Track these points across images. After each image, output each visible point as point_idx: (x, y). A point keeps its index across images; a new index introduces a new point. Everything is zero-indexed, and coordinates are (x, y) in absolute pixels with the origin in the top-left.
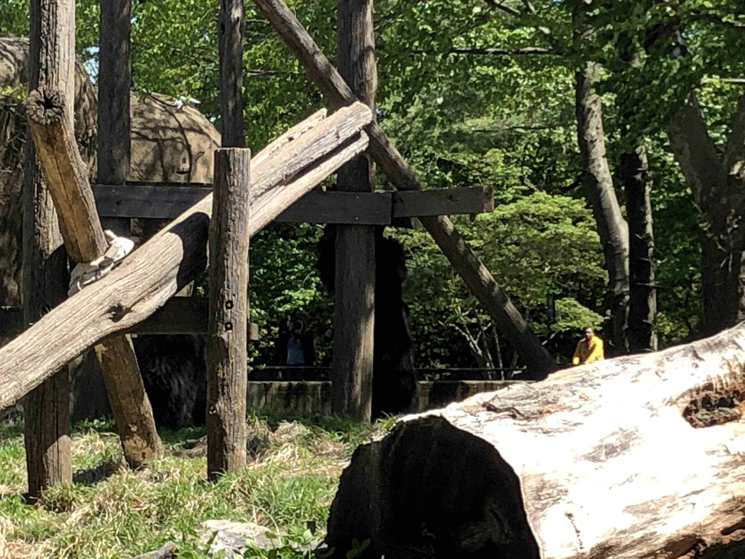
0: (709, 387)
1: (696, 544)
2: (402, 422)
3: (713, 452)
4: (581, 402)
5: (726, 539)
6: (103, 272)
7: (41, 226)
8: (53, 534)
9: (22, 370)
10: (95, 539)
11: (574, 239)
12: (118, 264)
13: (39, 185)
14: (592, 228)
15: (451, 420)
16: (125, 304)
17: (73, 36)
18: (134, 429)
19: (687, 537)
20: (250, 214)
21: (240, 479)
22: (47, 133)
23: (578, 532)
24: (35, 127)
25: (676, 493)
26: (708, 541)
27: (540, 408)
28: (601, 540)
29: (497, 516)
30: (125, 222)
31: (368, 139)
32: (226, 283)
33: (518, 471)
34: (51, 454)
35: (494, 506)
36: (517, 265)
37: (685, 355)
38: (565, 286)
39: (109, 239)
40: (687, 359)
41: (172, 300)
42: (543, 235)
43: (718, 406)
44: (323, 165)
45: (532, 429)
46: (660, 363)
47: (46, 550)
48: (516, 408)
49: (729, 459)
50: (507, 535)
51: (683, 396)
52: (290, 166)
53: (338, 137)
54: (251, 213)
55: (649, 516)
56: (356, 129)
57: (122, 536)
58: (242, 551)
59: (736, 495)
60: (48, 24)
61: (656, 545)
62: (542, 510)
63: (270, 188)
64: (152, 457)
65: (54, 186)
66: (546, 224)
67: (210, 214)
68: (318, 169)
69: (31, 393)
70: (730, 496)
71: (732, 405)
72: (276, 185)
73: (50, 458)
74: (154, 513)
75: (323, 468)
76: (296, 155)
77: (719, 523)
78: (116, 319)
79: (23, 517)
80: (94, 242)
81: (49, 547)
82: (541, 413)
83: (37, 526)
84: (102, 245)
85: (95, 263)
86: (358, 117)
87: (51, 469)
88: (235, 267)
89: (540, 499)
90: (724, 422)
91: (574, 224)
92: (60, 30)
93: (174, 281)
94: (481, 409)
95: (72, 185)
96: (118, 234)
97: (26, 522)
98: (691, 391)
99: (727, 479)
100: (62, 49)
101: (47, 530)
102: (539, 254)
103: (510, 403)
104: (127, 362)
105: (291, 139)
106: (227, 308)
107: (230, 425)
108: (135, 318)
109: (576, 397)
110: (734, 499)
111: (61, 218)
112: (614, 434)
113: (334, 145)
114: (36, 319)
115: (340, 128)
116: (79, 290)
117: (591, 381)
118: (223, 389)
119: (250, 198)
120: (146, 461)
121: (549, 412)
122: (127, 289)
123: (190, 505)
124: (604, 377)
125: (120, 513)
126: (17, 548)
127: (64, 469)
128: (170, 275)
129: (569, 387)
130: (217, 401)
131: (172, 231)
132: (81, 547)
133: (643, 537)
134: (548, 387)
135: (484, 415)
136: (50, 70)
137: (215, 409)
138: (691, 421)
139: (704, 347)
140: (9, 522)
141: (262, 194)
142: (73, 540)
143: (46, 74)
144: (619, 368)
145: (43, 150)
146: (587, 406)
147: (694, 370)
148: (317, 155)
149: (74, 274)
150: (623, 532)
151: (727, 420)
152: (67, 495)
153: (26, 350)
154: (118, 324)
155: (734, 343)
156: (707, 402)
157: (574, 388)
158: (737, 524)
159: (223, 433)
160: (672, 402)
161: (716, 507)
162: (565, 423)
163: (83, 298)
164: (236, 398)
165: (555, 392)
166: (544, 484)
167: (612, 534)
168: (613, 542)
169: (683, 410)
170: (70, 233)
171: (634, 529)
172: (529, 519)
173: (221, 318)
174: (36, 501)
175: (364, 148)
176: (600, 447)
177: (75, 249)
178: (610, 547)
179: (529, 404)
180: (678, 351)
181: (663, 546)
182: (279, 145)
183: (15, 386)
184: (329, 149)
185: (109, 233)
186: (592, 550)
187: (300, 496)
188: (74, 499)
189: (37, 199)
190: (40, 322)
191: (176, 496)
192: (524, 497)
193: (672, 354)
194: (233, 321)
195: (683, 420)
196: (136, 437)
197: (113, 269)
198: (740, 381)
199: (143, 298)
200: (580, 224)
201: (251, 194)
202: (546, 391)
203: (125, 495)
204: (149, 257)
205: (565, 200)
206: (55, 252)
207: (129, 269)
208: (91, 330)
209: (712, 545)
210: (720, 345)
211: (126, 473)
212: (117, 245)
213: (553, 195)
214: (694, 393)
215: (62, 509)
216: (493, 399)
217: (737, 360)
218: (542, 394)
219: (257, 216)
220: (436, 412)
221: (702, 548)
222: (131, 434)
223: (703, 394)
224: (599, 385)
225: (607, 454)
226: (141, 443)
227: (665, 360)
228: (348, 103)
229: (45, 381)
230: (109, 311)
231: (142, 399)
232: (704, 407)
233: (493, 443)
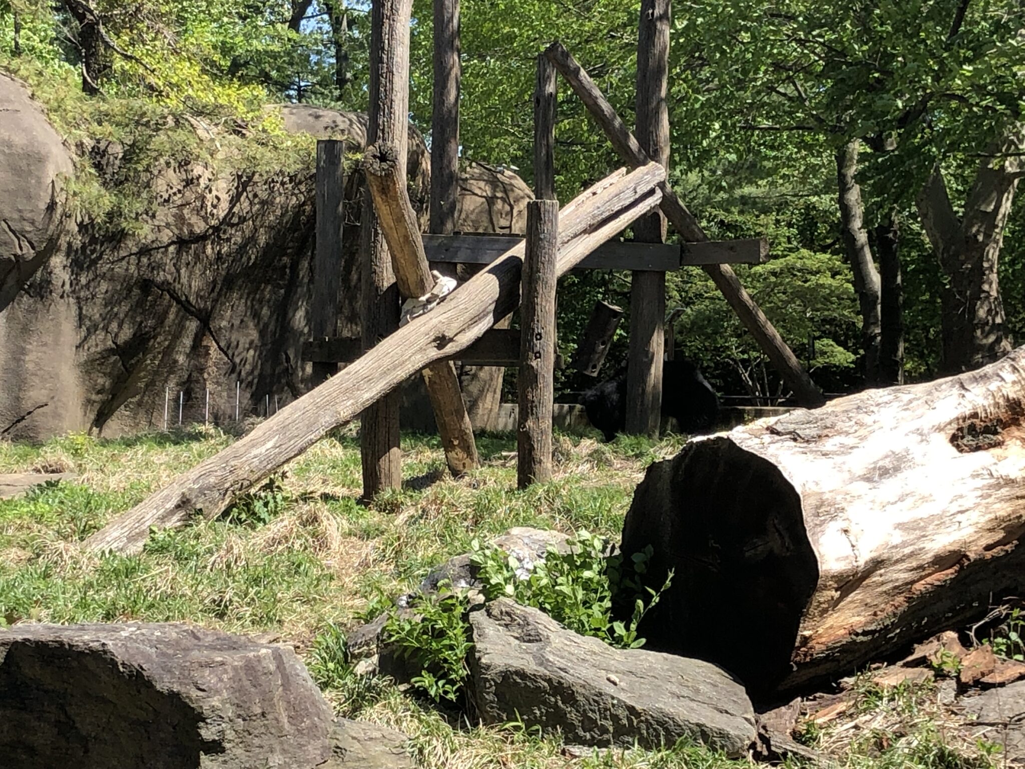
0: (975, 415)
1: (961, 559)
2: (692, 442)
3: (978, 475)
4: (856, 428)
5: (988, 555)
6: (429, 307)
7: (376, 265)
8: (382, 533)
9: (358, 390)
10: (418, 539)
11: (833, 288)
12: (443, 299)
13: (376, 230)
14: (848, 281)
15: (737, 442)
16: (449, 334)
17: (407, 100)
18: (456, 443)
19: (953, 553)
20: (558, 259)
21: (546, 488)
22: (382, 183)
23: (853, 546)
24: (372, 178)
25: (944, 512)
26: (972, 556)
27: (819, 432)
28: (874, 555)
29: (778, 531)
30: (451, 267)
31: (661, 195)
32: (536, 318)
33: (798, 490)
34: (384, 462)
35: (776, 521)
36: (783, 311)
37: (953, 386)
38: (823, 329)
39: (435, 278)
40: (954, 389)
41: (490, 331)
42: (807, 285)
43: (982, 433)
44: (622, 217)
45: (812, 451)
46: (930, 393)
47: (375, 548)
48: (798, 431)
49: (992, 481)
50: (788, 549)
51: (950, 423)
52: (594, 217)
53: (636, 192)
54: (558, 257)
55: (918, 533)
56: (651, 185)
57: (442, 537)
58: (545, 555)
59: (998, 514)
60: (385, 90)
61: (924, 560)
62: (820, 525)
63: (576, 236)
64: (471, 467)
65: (388, 231)
66: (809, 277)
67: (523, 258)
68: (617, 220)
69: (366, 410)
70: (992, 516)
71: (996, 433)
72: (580, 234)
73: (382, 466)
74: (470, 517)
75: (618, 480)
76: (598, 208)
77: (983, 539)
78: (440, 347)
79: (357, 518)
80: (422, 280)
81: (377, 545)
82: (820, 437)
83: (369, 526)
84: (429, 283)
85: (423, 298)
86: (654, 175)
87: (383, 475)
88: (544, 304)
89: (818, 516)
90: (989, 448)
91: (833, 277)
92: (396, 95)
93: (491, 315)
94: (764, 432)
95: (404, 230)
96: (444, 274)
97: (360, 521)
98: (958, 419)
99: (990, 500)
100: (397, 112)
101: (377, 529)
102: (803, 302)
103: (791, 427)
104: (450, 385)
105: (594, 194)
106: (537, 339)
107: (538, 441)
108: (456, 346)
109: (852, 423)
110: (996, 519)
111: (394, 258)
112: (887, 457)
113: (632, 200)
114: (371, 345)
115: (638, 184)
116: (408, 322)
117: (866, 408)
118: (532, 410)
119: (558, 244)
120: (465, 471)
121: (827, 436)
122: (450, 321)
123: (501, 512)
124: (878, 405)
125: (440, 516)
126: (351, 545)
127: (395, 476)
128: (488, 310)
129: (846, 414)
130: (526, 421)
131: (490, 272)
132: (406, 546)
133: (912, 552)
134: (827, 413)
135: (767, 438)
136: (386, 129)
137: (525, 426)
138: (958, 447)
139: (970, 379)
140: (344, 522)
141: (569, 241)
142: (399, 538)
143: (383, 134)
144: (891, 397)
145: (378, 199)
146: (862, 432)
147: (961, 400)
148: (616, 208)
149: (405, 307)
150: (895, 547)
151: (992, 446)
152: (396, 499)
153: (364, 372)
154: (442, 351)
155: (998, 375)
156: (972, 429)
157: (851, 414)
158: (998, 542)
159: (532, 448)
160: (940, 429)
161: (980, 526)
162: (842, 445)
163: (412, 328)
164: (543, 418)
165: (832, 418)
166: (823, 502)
167: (884, 549)
168: (885, 556)
169: (950, 437)
170: (401, 272)
171: (904, 544)
172: (809, 534)
173: (532, 348)
174: (369, 503)
175: (658, 202)
176: (874, 469)
177: (406, 286)
178: (882, 561)
179: (810, 428)
180: (946, 382)
181: (930, 560)
182: (584, 199)
183: (353, 404)
184: (627, 202)
185: (436, 272)
186: (866, 563)
187: (598, 504)
188: (402, 503)
189: (374, 242)
190: (375, 349)
191: (489, 502)
192: (804, 513)
193: (941, 385)
194: (542, 351)
195: (950, 445)
196: (458, 450)
197: (438, 304)
198: (1004, 410)
199: (464, 330)
200: (838, 277)
201: (559, 241)
202: (825, 416)
203: (446, 500)
204: (469, 294)
205: (825, 257)
206: (389, 288)
207: (453, 304)
208: (419, 356)
209: (975, 560)
210: (985, 377)
211: (449, 481)
212: (443, 283)
213: (815, 252)
214: (961, 421)
215: (392, 511)
216: (776, 423)
217: (1001, 391)
218: (821, 420)
219: (563, 261)
220: (723, 434)
221: (966, 563)
222: (453, 447)
223: (969, 422)
224: (873, 412)
225: (881, 476)
226: (461, 455)
227: (934, 391)
228: (644, 163)
229: (378, 401)
230: (434, 341)
231: (463, 417)
232: (969, 434)
233: (776, 464)
